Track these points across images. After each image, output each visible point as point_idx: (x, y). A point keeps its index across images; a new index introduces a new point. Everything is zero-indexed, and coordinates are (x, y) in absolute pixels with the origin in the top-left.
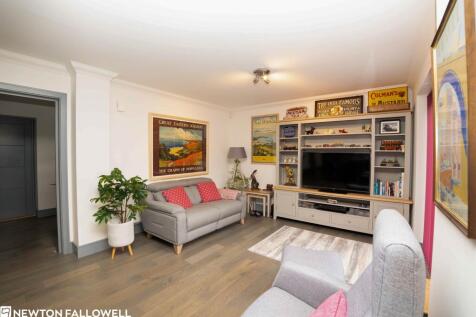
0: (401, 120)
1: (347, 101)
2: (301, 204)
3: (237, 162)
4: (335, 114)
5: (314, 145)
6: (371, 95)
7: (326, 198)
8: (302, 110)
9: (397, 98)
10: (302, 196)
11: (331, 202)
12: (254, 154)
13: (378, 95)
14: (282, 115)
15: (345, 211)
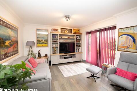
0: (80, 36)
1: (69, 30)
2: (60, 58)
3: (31, 47)
4: (66, 33)
5: (62, 41)
6: (73, 29)
7: (66, 55)
8: (57, 30)
9: (78, 31)
10: (60, 56)
11: (68, 56)
12: (38, 44)
13: (75, 30)
14: (50, 31)
15: (71, 57)
